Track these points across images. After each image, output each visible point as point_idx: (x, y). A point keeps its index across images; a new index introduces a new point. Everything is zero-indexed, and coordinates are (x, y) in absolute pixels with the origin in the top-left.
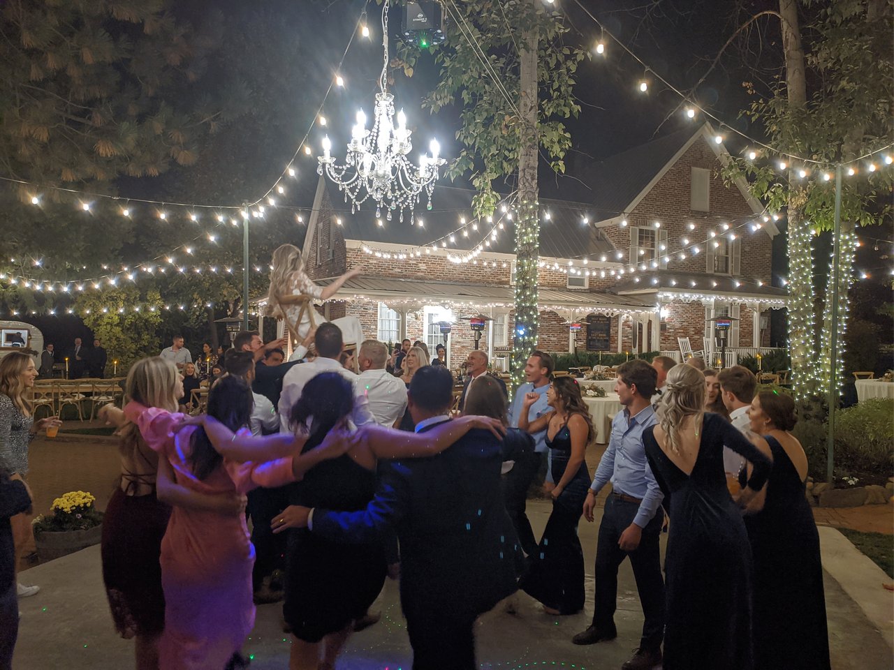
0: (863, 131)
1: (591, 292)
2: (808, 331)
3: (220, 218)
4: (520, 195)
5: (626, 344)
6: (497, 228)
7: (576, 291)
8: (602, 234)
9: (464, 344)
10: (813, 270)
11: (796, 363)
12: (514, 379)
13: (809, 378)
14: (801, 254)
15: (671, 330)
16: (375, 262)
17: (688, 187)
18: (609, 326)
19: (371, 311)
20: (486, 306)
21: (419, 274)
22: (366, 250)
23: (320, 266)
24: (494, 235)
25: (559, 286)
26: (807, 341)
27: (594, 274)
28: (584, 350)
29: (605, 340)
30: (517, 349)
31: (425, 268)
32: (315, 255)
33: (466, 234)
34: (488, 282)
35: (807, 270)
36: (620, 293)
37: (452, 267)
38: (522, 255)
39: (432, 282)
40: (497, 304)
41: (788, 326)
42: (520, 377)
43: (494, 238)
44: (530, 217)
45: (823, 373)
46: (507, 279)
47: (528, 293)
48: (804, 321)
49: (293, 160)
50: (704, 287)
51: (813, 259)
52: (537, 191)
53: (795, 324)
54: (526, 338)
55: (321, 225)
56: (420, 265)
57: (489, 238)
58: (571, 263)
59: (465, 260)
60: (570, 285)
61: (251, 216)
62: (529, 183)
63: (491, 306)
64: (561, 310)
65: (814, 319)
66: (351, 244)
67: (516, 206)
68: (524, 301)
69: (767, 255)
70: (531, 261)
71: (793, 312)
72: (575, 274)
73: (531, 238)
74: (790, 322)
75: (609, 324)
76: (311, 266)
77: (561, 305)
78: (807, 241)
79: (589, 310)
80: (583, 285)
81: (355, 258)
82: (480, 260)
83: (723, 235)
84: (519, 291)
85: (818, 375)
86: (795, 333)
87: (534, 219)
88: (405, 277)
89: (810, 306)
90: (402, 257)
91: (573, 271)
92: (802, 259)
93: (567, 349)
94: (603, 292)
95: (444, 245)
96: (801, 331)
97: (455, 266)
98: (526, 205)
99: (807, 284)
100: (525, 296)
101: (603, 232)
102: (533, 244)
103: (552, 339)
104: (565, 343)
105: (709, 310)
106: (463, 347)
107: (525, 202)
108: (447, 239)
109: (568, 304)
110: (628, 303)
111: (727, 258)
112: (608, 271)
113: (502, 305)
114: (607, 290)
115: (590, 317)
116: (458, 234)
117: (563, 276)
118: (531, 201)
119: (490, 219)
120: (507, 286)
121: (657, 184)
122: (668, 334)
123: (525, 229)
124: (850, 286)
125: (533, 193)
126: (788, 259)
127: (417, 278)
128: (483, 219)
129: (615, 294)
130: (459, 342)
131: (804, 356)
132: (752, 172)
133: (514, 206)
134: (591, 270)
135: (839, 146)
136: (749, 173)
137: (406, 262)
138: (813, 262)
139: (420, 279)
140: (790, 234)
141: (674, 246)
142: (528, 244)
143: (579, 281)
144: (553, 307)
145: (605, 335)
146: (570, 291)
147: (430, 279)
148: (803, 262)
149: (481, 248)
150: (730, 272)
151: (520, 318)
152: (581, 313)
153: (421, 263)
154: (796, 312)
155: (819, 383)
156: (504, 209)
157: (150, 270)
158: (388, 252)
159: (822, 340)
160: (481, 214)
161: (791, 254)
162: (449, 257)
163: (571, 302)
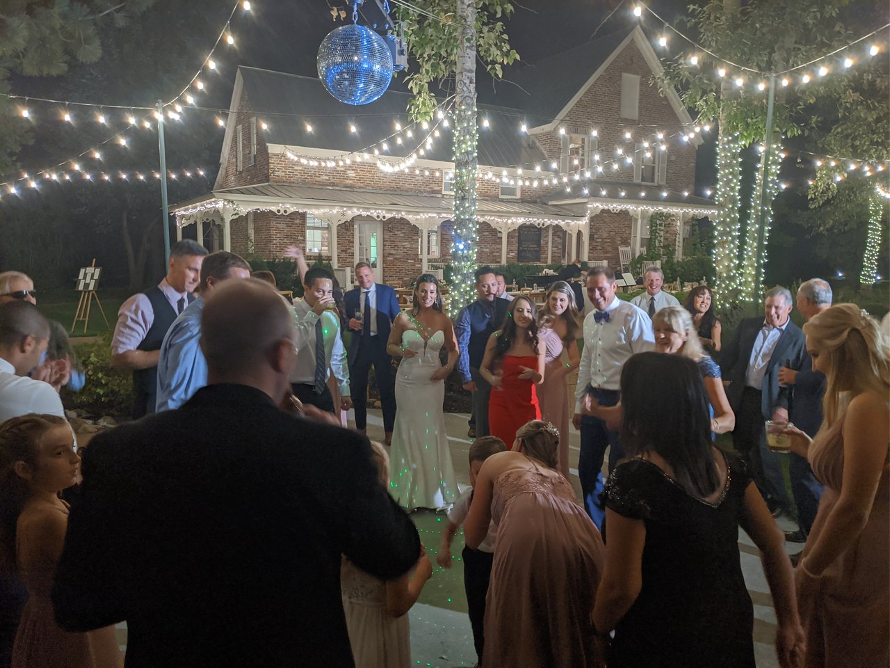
0: (793, 40)
1: (522, 202)
2: (732, 242)
3: (132, 120)
4: (457, 99)
5: (556, 254)
6: (432, 135)
7: (508, 201)
8: (533, 142)
9: (397, 256)
10: (740, 181)
11: (721, 273)
12: (453, 293)
13: (732, 287)
14: (729, 165)
15: (598, 240)
16: (301, 168)
17: (619, 94)
18: (540, 236)
19: (297, 221)
20: (419, 217)
21: (347, 181)
22: (290, 155)
23: (241, 172)
24: (429, 143)
25: (492, 195)
26: (731, 251)
27: (527, 183)
28: (515, 261)
29: (535, 251)
30: (456, 263)
31: (354, 175)
32: (234, 160)
33: (399, 141)
34: (420, 191)
35: (735, 181)
36: (550, 203)
37: (382, 175)
38: (460, 165)
39: (362, 191)
40: (430, 215)
41: (715, 237)
42: (459, 292)
43: (428, 147)
44: (468, 123)
45: (746, 282)
46: (438, 188)
47: (467, 205)
48: (730, 232)
49: (213, 50)
50: (633, 197)
51: (741, 169)
52: (476, 96)
53: (721, 234)
54: (465, 252)
55: (240, 127)
56: (348, 172)
57: (423, 146)
58: (505, 173)
59: (397, 169)
60: (502, 194)
61: (167, 118)
62: (467, 88)
63: (424, 217)
64: (494, 221)
65: (739, 230)
66: (274, 149)
67: (454, 112)
68: (463, 213)
69: (691, 164)
70: (470, 171)
71: (719, 224)
72: (508, 184)
73: (470, 146)
74: (716, 233)
75: (540, 234)
76: (230, 172)
77: (493, 216)
78: (736, 152)
79: (521, 221)
80: (514, 195)
81: (278, 164)
82: (412, 168)
83: (656, 145)
84: (458, 202)
85: (741, 284)
86: (722, 244)
87: (473, 126)
88: (333, 184)
89: (735, 217)
90: (331, 164)
91: (505, 180)
92: (731, 170)
93: (499, 260)
94: (535, 202)
95: (376, 152)
96: (726, 242)
97: (385, 175)
98: (464, 111)
99: (734, 195)
100: (464, 208)
101: (535, 140)
102: (471, 153)
103: (485, 250)
104: (498, 254)
105: (636, 220)
106: (396, 259)
107: (463, 107)
108: (379, 147)
109: (501, 214)
110: (559, 213)
111: (654, 167)
112: (541, 180)
113: (435, 215)
114: (538, 200)
115: (522, 227)
116: (392, 142)
117: (495, 185)
118: (469, 106)
119: (425, 126)
120: (440, 196)
121: (588, 90)
122: (596, 244)
123: (464, 136)
124: (774, 196)
125: (472, 98)
126: (717, 171)
127: (346, 186)
128: (419, 125)
129: (545, 204)
130: (392, 254)
131: (728, 266)
132: (687, 79)
133: (450, 112)
134: (523, 179)
135: (770, 54)
136: (684, 81)
137: (334, 170)
138: (741, 173)
139: (350, 187)
140: (720, 144)
141: (608, 156)
142: (467, 153)
143: (511, 191)
144: (486, 217)
145: (535, 246)
146: (502, 200)
147: (360, 187)
148: (731, 173)
149: (415, 156)
150: (656, 181)
151: (459, 231)
152: (513, 223)
153: (349, 170)
154: (723, 223)
155: (741, 291)
156: (441, 115)
157: (55, 177)
158: (315, 159)
159: (745, 250)
160: (416, 119)
161: (720, 165)
162: (379, 164)
163: (503, 212)
